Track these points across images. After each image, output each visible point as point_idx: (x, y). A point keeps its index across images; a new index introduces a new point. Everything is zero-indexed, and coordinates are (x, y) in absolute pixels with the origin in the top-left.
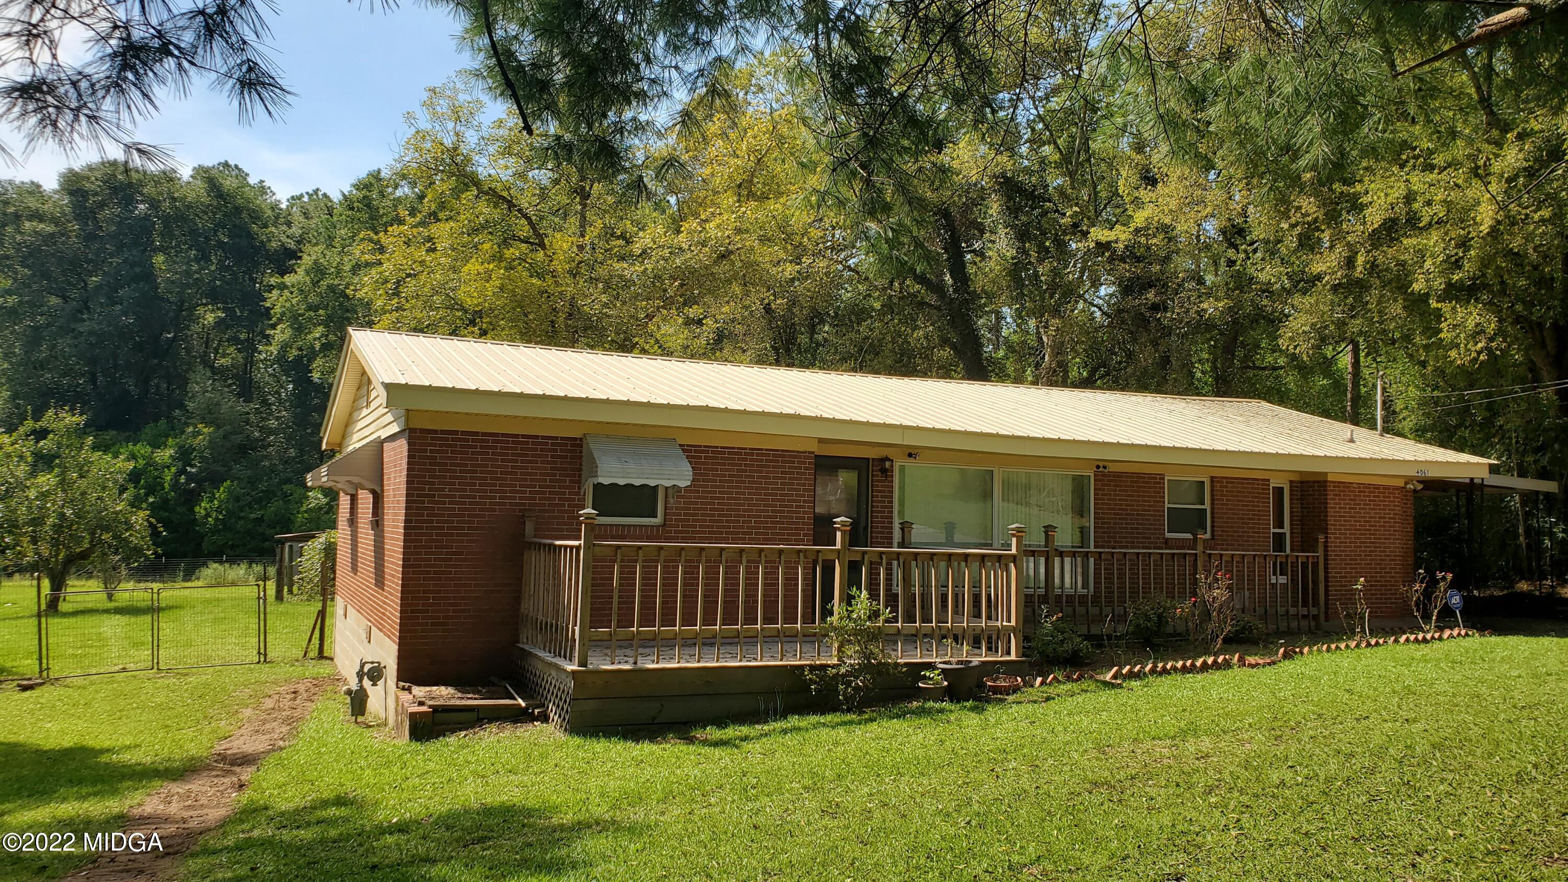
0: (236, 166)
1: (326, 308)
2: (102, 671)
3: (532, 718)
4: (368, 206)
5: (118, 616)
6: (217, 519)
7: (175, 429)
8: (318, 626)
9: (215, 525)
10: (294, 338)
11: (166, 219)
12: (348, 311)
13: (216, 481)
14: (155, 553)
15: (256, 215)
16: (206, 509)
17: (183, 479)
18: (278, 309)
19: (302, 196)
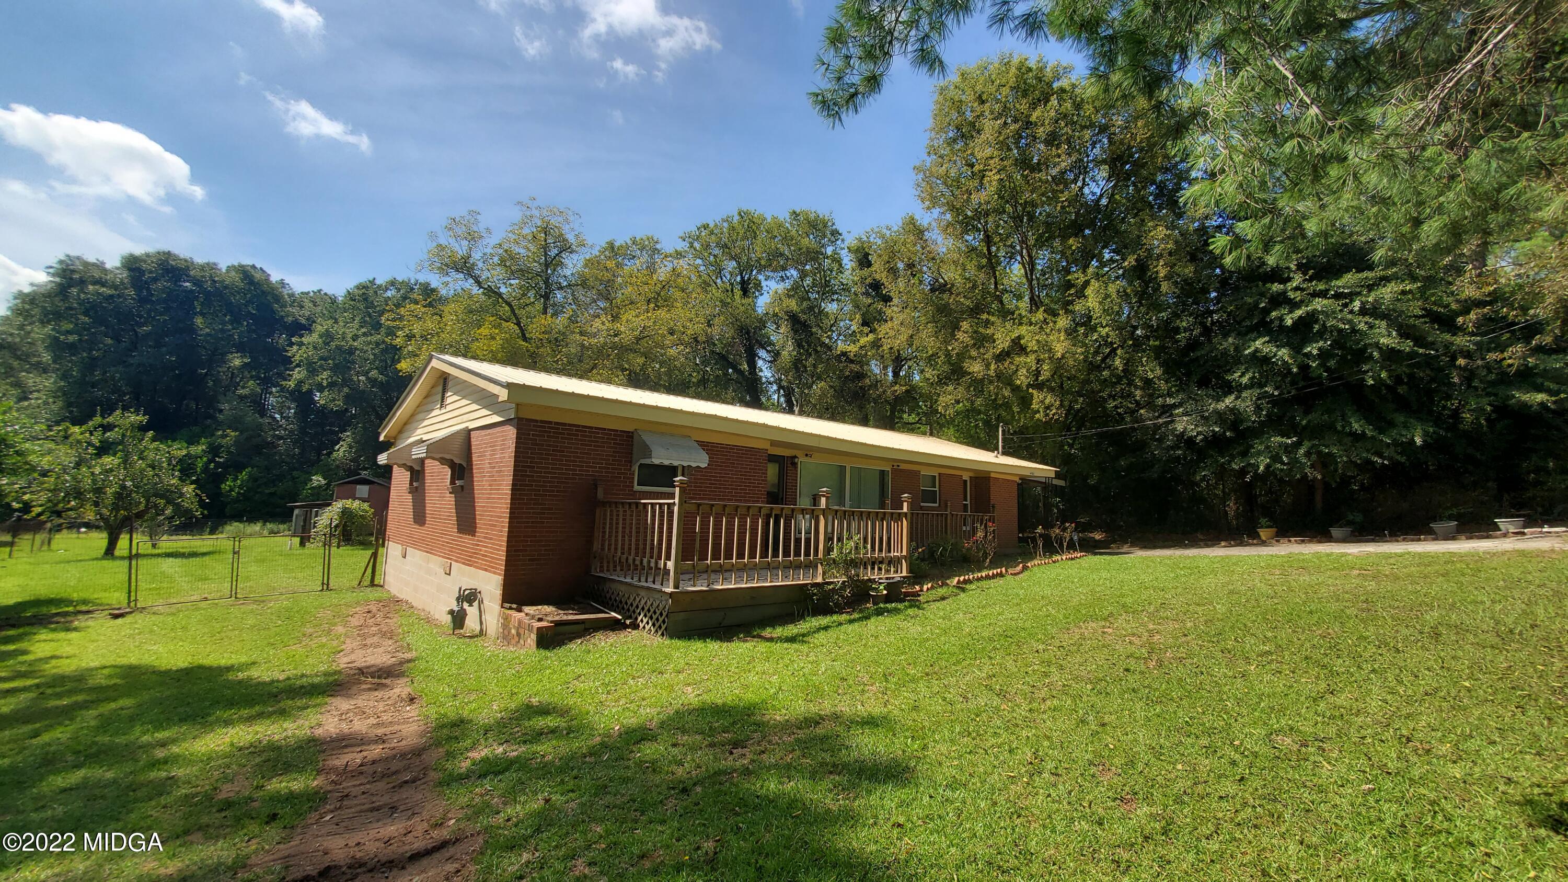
0: (261, 269)
1: (334, 359)
2: (182, 600)
3: (625, 627)
4: (366, 299)
5: (171, 559)
6: (239, 493)
7: (208, 432)
8: (371, 564)
9: (238, 497)
10: (308, 378)
11: (208, 294)
12: (349, 362)
13: (239, 468)
14: (202, 514)
15: (278, 298)
16: (230, 486)
17: (212, 466)
18: (297, 358)
19: (309, 292)
